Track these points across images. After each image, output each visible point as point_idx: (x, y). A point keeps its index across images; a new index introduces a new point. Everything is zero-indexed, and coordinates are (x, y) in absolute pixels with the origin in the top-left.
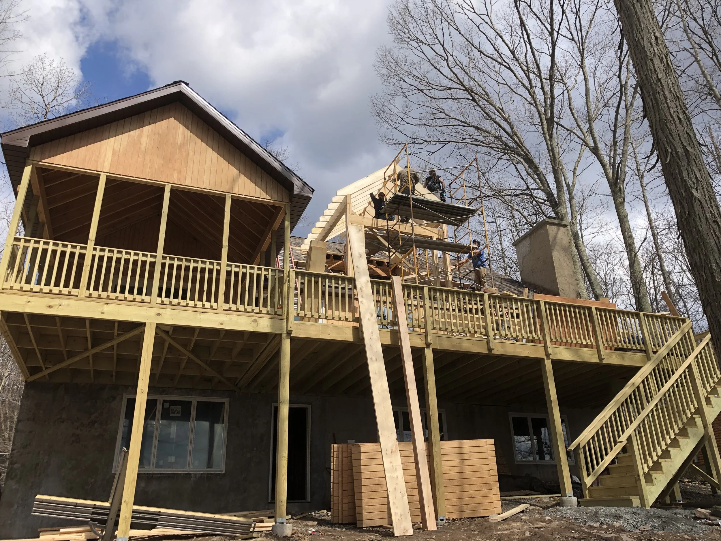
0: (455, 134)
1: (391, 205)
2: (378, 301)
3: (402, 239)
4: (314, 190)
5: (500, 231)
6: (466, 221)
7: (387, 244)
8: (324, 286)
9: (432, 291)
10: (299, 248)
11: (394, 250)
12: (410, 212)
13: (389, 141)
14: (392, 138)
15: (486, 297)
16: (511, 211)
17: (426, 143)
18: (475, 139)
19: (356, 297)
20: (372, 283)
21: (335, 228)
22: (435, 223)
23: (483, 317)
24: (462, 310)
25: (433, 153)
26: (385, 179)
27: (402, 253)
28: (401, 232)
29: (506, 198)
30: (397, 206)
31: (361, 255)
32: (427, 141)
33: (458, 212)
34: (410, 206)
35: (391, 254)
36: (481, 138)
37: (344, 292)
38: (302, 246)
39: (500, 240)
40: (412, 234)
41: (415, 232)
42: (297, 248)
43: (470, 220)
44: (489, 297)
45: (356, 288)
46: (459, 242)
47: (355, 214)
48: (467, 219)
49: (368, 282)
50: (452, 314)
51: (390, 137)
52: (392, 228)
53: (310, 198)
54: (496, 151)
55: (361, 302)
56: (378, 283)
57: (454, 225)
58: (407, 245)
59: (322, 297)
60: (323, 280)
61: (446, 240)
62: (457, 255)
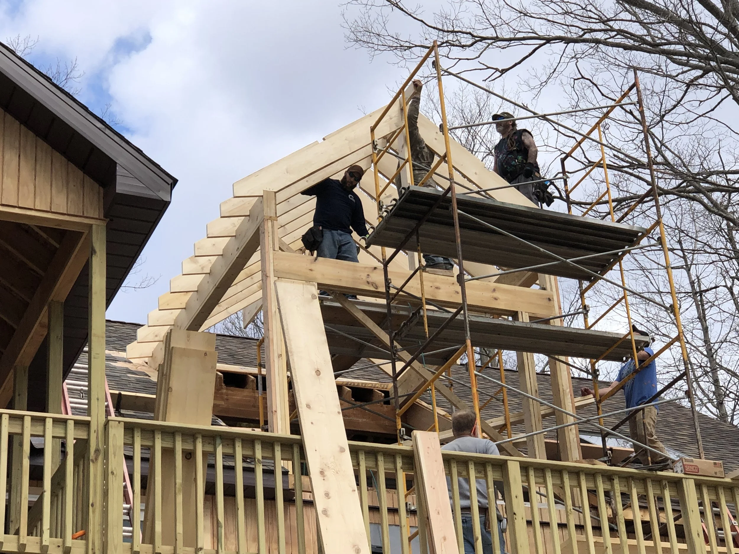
0: (559, 19)
1: (397, 221)
2: (374, 509)
3: (433, 321)
4: (175, 181)
5: (701, 292)
6: (614, 264)
7: (385, 338)
8: (212, 466)
9: (532, 473)
10: (122, 355)
11: (408, 357)
12: (454, 241)
13: (375, 41)
14: (383, 32)
15: (690, 487)
16: (730, 234)
17: (480, 45)
18: (620, 32)
19: (307, 496)
20: (354, 452)
21: (230, 291)
22: (525, 272)
23: (684, 546)
24: (622, 528)
25: (503, 71)
26: (375, 147)
27: (429, 361)
28: (429, 302)
29: (717, 196)
30: (413, 223)
31: (318, 372)
32: (483, 39)
33: (591, 238)
34: (452, 225)
35: (399, 365)
36: (637, 29)
37: (270, 485)
38: (129, 347)
39: (702, 318)
40: (460, 307)
41: (469, 301)
42: (114, 354)
43: (627, 261)
44: (699, 485)
45: (305, 470)
46: (596, 328)
47: (290, 250)
48: (618, 259)
49: (342, 450)
50: (592, 539)
51: (377, 28)
52: (401, 289)
53: (165, 205)
54: (679, 63)
55: (325, 512)
56: (372, 453)
57: (580, 276)
58: (445, 340)
59: (205, 500)
60: (210, 449)
61: (557, 323)
62: (593, 365)
